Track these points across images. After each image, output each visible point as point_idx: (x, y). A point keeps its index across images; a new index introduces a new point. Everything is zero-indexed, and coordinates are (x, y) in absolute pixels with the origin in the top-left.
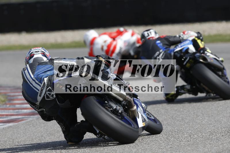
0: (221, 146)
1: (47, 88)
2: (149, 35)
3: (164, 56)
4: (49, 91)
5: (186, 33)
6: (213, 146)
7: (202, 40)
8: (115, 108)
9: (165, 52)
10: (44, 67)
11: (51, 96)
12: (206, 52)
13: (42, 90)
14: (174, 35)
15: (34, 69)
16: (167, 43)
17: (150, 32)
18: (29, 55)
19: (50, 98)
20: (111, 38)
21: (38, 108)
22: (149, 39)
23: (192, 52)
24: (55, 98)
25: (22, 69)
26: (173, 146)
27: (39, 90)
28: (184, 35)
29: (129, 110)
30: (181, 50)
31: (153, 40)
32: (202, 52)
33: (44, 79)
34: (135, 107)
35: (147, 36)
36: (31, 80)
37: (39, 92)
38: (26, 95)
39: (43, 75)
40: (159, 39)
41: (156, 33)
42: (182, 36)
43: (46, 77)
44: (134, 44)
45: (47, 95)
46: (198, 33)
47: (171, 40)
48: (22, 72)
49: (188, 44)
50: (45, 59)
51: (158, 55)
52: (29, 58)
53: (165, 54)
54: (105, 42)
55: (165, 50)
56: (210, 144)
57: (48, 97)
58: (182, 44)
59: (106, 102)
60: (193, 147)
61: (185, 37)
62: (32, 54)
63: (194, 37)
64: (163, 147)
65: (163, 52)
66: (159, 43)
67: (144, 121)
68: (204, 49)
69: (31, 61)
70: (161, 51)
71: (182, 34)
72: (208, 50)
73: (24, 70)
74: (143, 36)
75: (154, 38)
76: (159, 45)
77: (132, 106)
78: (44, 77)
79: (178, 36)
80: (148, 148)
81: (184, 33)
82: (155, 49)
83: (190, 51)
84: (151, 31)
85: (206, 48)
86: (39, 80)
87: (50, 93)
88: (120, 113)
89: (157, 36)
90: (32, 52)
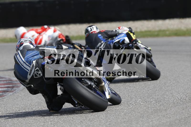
0: (151, 123)
1: (35, 68)
2: (92, 30)
3: (105, 46)
4: (36, 71)
5: (121, 28)
6: (145, 123)
7: (134, 34)
8: (90, 84)
9: (105, 43)
10: (32, 52)
11: (39, 75)
12: (138, 43)
13: (31, 70)
14: (111, 30)
15: (24, 54)
16: (106, 36)
17: (93, 28)
18: (19, 44)
19: (37, 76)
20: (38, 33)
21: (26, 84)
22: (92, 33)
23: (127, 43)
24: (42, 76)
25: (14, 54)
26: (111, 123)
27: (29, 70)
28: (119, 30)
29: (99, 85)
30: (119, 42)
31: (96, 34)
32: (134, 42)
33: (32, 61)
34: (104, 84)
35: (90, 31)
36: (22, 62)
37: (29, 72)
38: (18, 74)
39: (32, 59)
40: (100, 33)
41: (97, 28)
42: (117, 31)
43: (34, 60)
44: (56, 38)
45: (35, 74)
46: (130, 28)
47: (109, 33)
48: (14, 56)
49: (124, 37)
50: (32, 47)
51: (100, 46)
52: (19, 46)
53: (105, 44)
54: (33, 36)
55: (105, 41)
56: (142, 121)
57: (36, 76)
58: (119, 37)
59: (83, 79)
60: (128, 124)
61: (120, 31)
62: (22, 42)
63: (127, 31)
64: (103, 124)
65: (104, 43)
66: (100, 36)
67: (109, 94)
68: (136, 41)
69: (21, 48)
70: (102, 42)
71: (118, 29)
72: (139, 41)
73: (16, 55)
74: (87, 31)
75: (96, 32)
76: (100, 38)
77: (101, 83)
78: (32, 60)
79: (114, 30)
80: (91, 124)
81: (119, 28)
82: (97, 41)
83: (125, 42)
84: (93, 26)
85: (137, 39)
86: (29, 62)
87: (38, 72)
88: (93, 88)
89: (98, 31)
90: (22, 41)
